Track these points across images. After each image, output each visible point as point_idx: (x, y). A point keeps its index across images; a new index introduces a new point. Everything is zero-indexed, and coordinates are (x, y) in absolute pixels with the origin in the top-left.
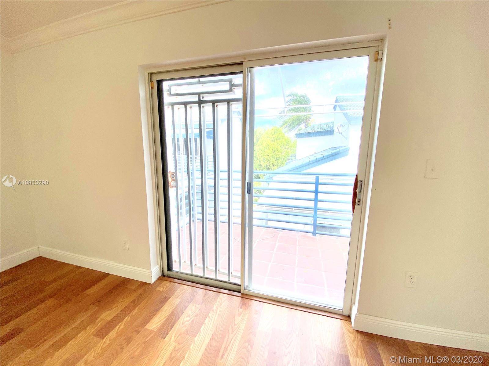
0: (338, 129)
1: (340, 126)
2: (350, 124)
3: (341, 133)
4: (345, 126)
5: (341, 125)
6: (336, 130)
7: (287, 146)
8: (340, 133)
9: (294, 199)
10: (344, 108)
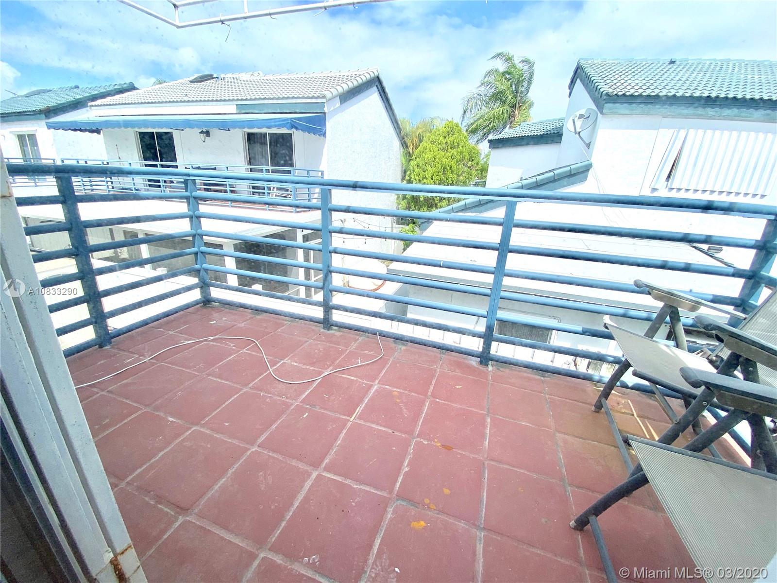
0: (574, 122)
1: (579, 118)
2: (602, 113)
3: (579, 133)
4: (588, 117)
5: (581, 116)
6: (569, 127)
7: (470, 163)
8: (576, 134)
9: (440, 267)
10: (592, 79)
